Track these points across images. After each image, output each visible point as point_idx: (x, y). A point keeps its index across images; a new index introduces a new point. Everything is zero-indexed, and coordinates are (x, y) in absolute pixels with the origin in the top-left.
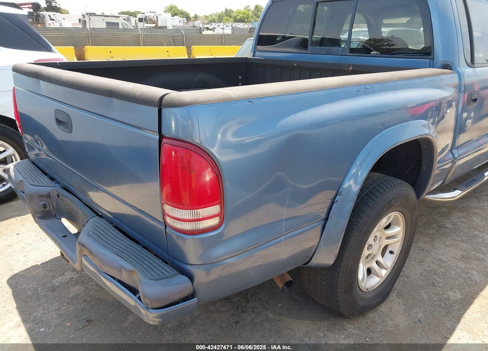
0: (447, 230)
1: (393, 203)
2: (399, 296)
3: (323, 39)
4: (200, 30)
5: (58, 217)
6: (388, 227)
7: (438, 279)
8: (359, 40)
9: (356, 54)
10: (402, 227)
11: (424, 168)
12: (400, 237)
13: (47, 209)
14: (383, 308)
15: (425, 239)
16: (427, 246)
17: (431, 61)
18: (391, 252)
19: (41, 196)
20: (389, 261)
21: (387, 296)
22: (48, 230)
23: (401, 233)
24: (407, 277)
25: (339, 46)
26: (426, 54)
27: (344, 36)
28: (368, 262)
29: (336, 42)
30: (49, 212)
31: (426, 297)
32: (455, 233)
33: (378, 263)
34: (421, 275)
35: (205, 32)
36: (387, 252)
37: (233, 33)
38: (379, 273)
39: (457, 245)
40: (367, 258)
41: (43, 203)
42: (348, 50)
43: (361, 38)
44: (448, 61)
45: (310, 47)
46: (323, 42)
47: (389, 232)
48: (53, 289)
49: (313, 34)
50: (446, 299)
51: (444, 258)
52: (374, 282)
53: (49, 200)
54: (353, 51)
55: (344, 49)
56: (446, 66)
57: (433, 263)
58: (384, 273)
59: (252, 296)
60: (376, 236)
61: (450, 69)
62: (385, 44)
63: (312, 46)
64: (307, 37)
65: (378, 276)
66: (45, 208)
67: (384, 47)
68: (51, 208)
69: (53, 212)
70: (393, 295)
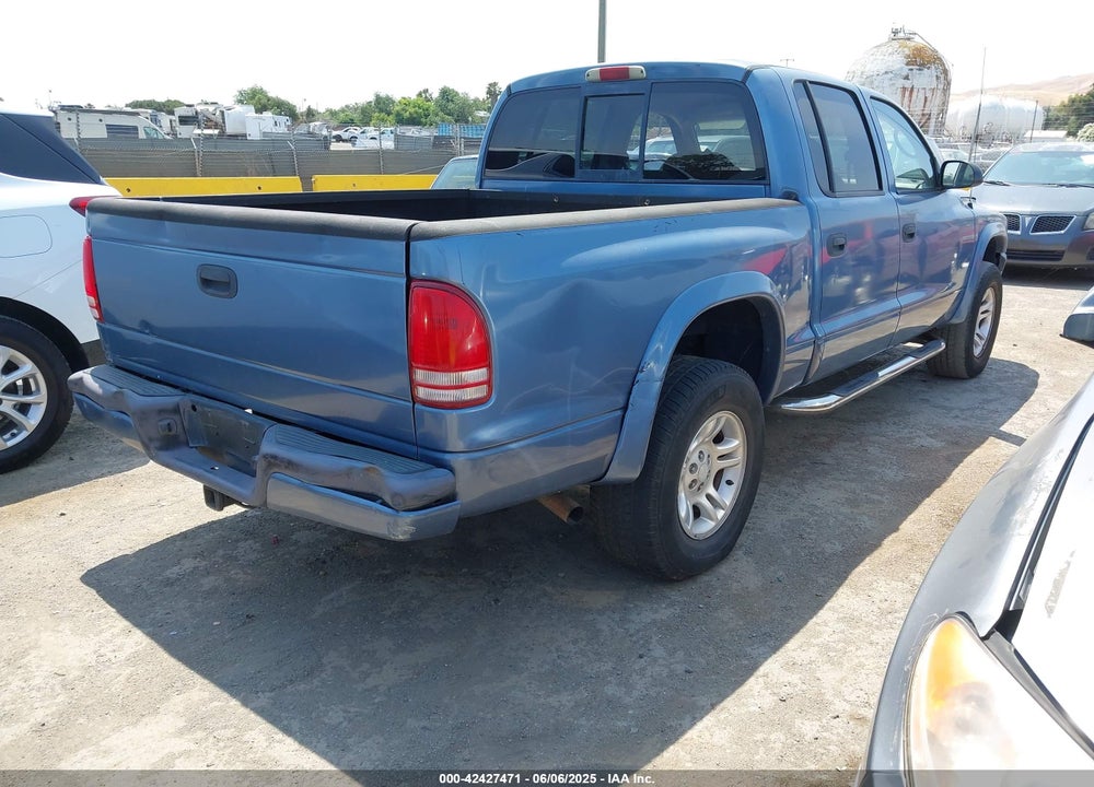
0: (826, 466)
1: (721, 394)
2: (748, 553)
3: (597, 157)
4: (326, 141)
5: (191, 445)
6: (719, 439)
7: (808, 530)
8: (661, 158)
9: (653, 180)
10: (741, 439)
11: (768, 349)
12: (740, 457)
13: (173, 432)
14: (724, 569)
15: (791, 480)
16: (793, 489)
17: (767, 188)
18: (729, 483)
19: (161, 411)
20: (728, 496)
21: (731, 549)
22: (181, 464)
23: (741, 450)
24: (761, 530)
25: (626, 168)
26: (759, 179)
27: (634, 153)
28: (693, 494)
29: (620, 162)
30: (175, 437)
31: (789, 552)
32: (838, 470)
33: (709, 497)
34: (783, 526)
35: (335, 146)
36: (723, 482)
37: (396, 148)
38: (712, 513)
39: (840, 485)
40: (691, 486)
41: (166, 422)
42: (641, 173)
43: (666, 154)
44: (792, 187)
45: (578, 171)
46: (598, 162)
47: (722, 449)
48: (169, 583)
49: (582, 148)
50: (819, 553)
51: (819, 504)
52: (706, 527)
53: (177, 417)
54: (649, 175)
55: (633, 173)
56: (788, 195)
57: (802, 510)
58: (721, 514)
59: (514, 568)
60: (701, 452)
61: (796, 199)
62: (719, 162)
63: (581, 168)
64: (572, 154)
65: (712, 520)
66: (170, 430)
67: (718, 169)
68: (180, 430)
69: (182, 438)
70: (738, 553)
